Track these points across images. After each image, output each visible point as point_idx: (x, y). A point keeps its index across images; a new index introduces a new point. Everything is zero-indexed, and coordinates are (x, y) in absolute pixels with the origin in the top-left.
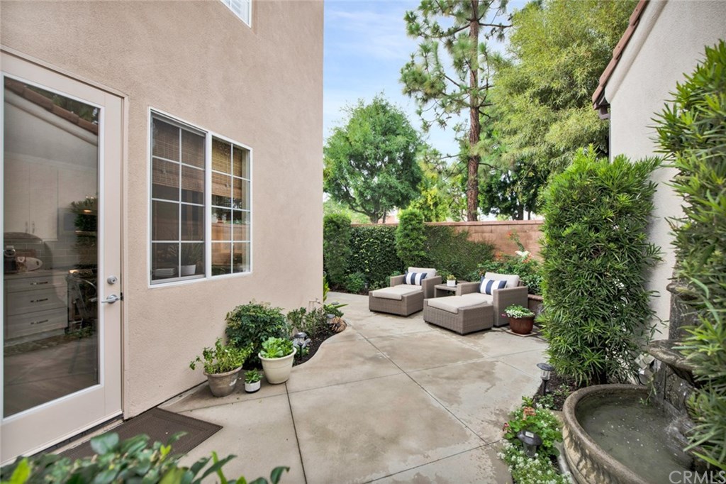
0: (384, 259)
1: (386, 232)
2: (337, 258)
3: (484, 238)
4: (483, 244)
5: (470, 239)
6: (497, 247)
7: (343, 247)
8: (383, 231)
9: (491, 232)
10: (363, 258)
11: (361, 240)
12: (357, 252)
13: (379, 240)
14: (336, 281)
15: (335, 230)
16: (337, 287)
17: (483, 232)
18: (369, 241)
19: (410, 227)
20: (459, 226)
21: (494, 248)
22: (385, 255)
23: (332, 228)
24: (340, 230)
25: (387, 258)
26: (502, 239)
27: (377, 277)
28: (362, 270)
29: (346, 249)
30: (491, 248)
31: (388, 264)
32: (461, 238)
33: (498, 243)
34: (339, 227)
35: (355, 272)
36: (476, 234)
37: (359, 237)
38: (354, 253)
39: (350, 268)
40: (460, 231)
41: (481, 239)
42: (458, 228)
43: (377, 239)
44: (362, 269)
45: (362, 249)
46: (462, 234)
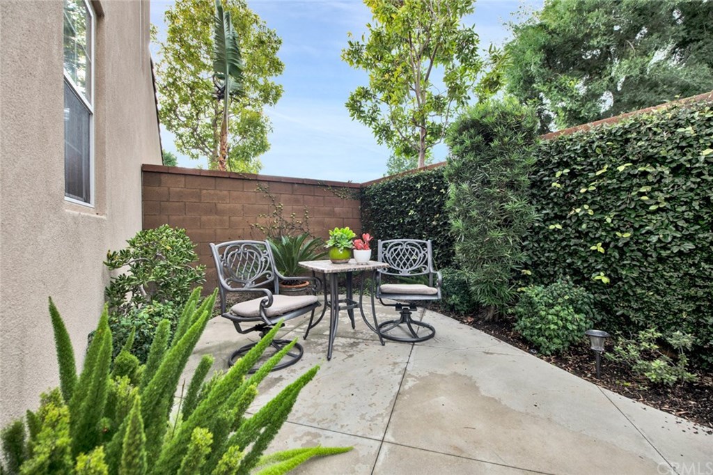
2: (483, 232)
7: (503, 199)
10: (580, 235)
11: (572, 175)
12: (558, 218)
14: (484, 300)
15: (476, 148)
16: (489, 316)
18: (612, 173)
23: (468, 142)
24: (496, 143)
27: (649, 306)
28: (580, 278)
29: (514, 203)
34: (489, 138)
35: (552, 278)
37: (567, 165)
38: (547, 219)
39: (535, 266)
43: (652, 160)
44: (576, 272)
45: (579, 204)
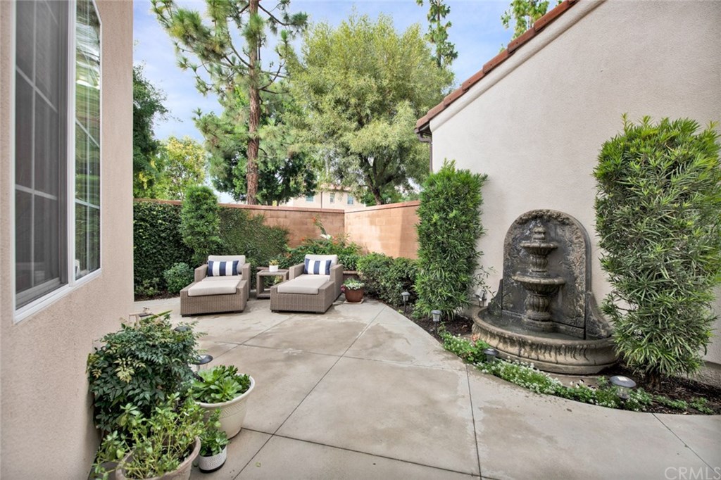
0: (155, 248)
1: (159, 211)
3: (279, 223)
4: (278, 229)
5: (265, 224)
6: (290, 232)
8: (154, 210)
9: (286, 217)
13: (147, 221)
17: (278, 217)
19: (205, 206)
20: (254, 209)
21: (288, 233)
22: (156, 242)
25: (160, 247)
26: (294, 224)
30: (286, 233)
31: (160, 254)
32: (256, 222)
33: (291, 228)
36: (272, 219)
40: (256, 215)
41: (276, 224)
42: (253, 211)
46: (258, 218)
